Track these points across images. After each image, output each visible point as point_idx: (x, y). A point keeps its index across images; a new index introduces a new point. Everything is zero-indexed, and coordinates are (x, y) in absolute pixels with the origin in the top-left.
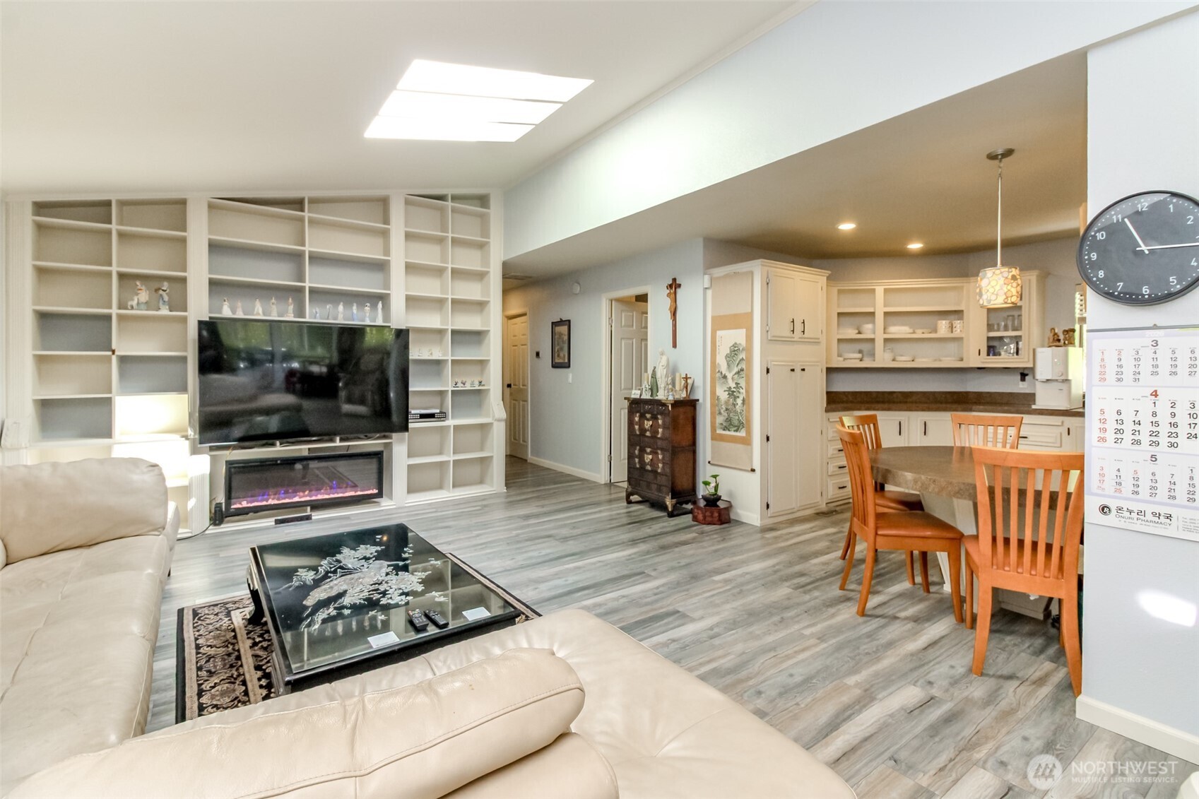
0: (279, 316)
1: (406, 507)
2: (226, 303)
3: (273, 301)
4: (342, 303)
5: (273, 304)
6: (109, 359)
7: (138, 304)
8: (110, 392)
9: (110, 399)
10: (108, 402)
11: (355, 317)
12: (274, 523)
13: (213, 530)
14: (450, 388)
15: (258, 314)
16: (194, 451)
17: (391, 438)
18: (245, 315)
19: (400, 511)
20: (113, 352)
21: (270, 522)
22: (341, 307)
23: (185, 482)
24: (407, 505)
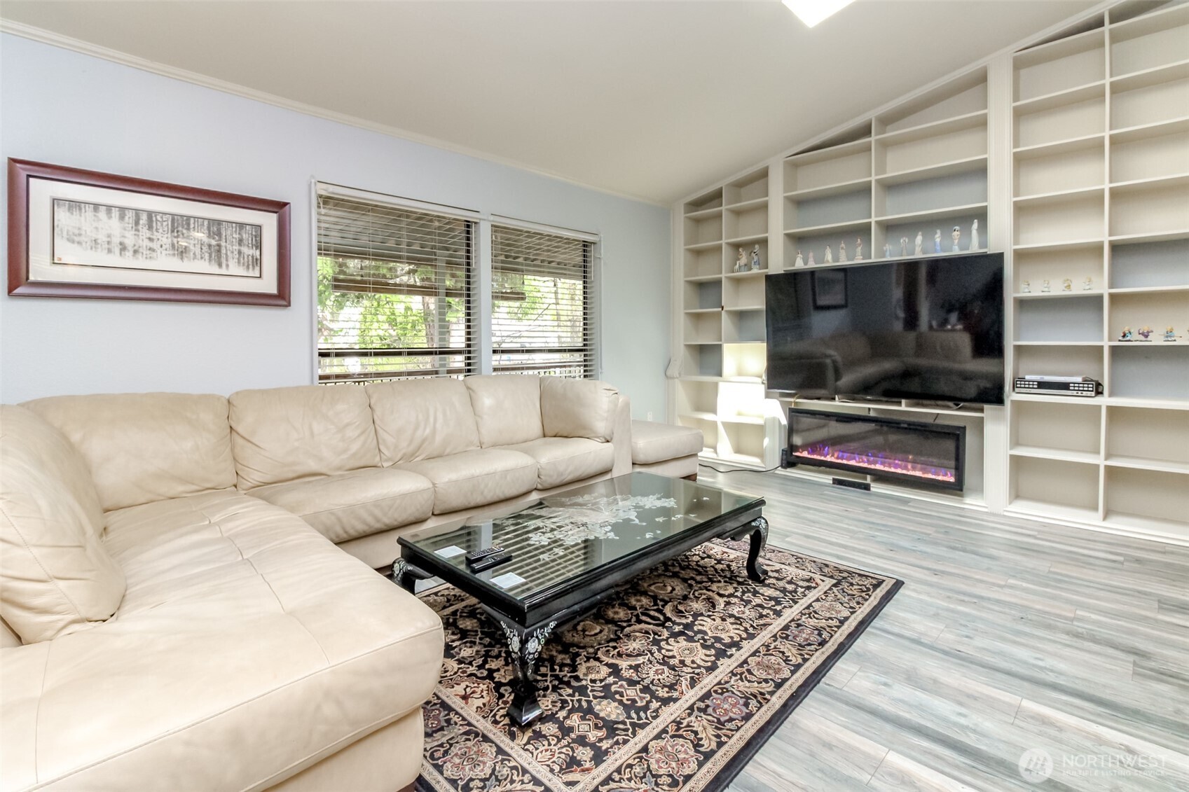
0: (848, 260)
1: (1005, 516)
2: (799, 255)
3: (843, 245)
4: (920, 233)
5: (842, 248)
6: (719, 314)
7: (740, 267)
8: (721, 341)
9: (721, 345)
10: (720, 347)
11: (938, 248)
12: (831, 482)
13: (781, 471)
14: (1106, 344)
15: (828, 261)
16: (768, 396)
17: (982, 410)
18: (816, 264)
19: (992, 519)
20: (723, 308)
21: (827, 479)
22: (919, 239)
23: (761, 422)
24: (1006, 514)
